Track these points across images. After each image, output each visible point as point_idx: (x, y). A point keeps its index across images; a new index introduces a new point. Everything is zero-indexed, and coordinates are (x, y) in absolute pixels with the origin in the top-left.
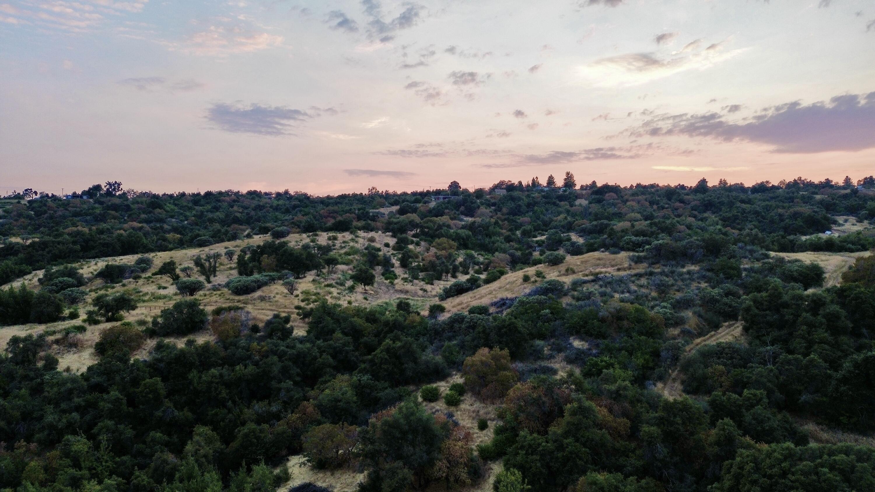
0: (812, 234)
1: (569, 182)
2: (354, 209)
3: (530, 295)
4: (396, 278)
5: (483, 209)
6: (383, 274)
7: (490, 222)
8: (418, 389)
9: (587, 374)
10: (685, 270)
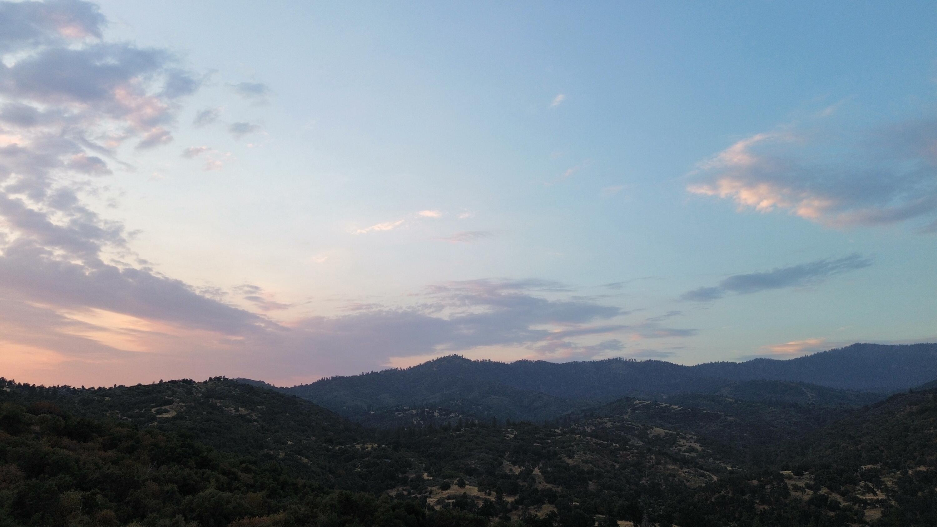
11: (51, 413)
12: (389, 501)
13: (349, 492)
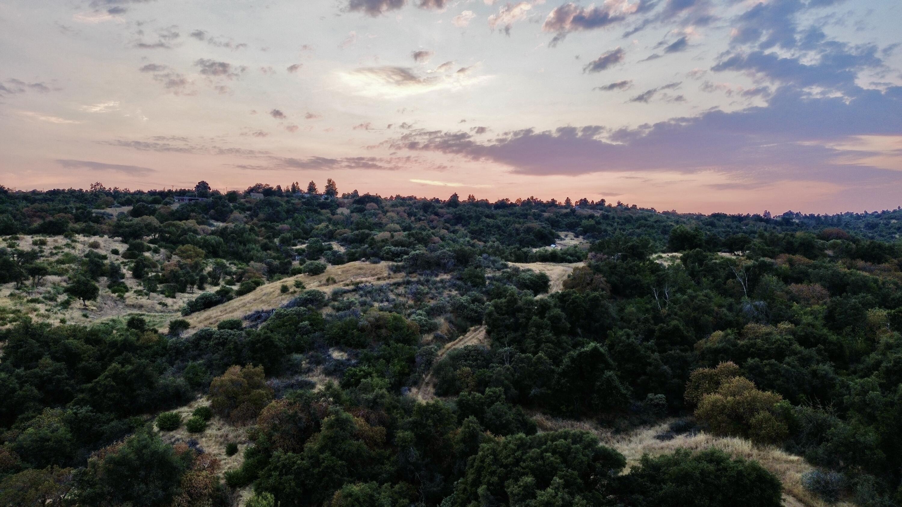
0: (541, 247)
1: (331, 190)
2: (71, 207)
3: (288, 306)
4: (127, 291)
5: (236, 214)
6: (109, 287)
7: (244, 228)
8: (154, 418)
9: (345, 386)
10: (438, 279)
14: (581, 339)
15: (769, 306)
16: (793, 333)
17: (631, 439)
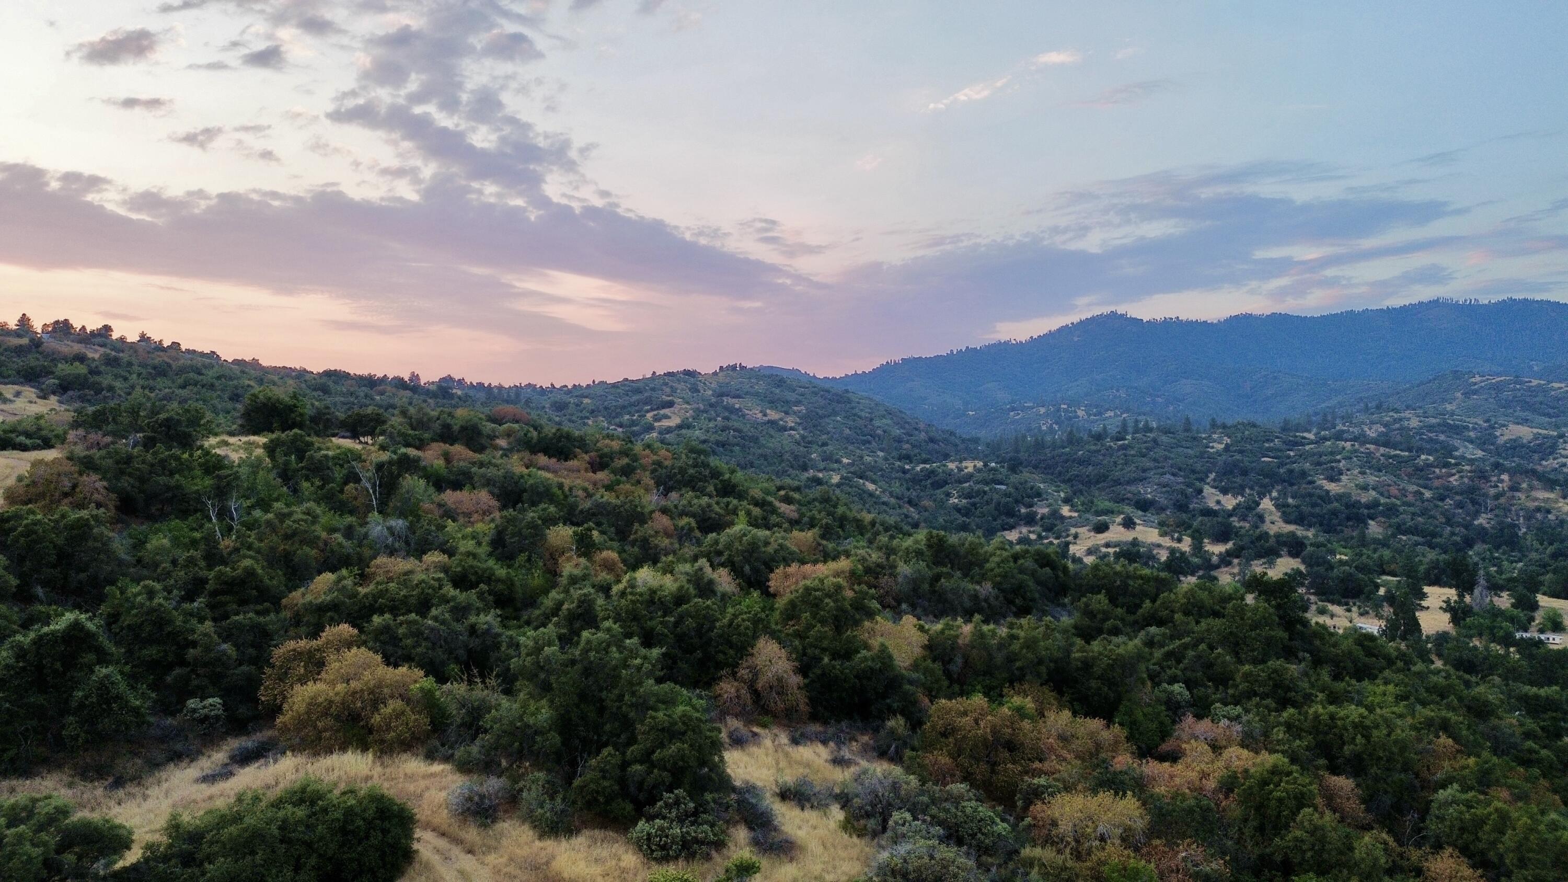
11: (517, 422)
12: (1007, 547)
13: (943, 533)
14: (42, 608)
15: (411, 528)
16: (445, 569)
17: (148, 792)
